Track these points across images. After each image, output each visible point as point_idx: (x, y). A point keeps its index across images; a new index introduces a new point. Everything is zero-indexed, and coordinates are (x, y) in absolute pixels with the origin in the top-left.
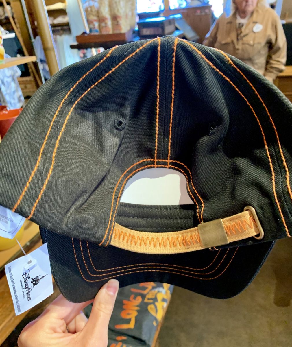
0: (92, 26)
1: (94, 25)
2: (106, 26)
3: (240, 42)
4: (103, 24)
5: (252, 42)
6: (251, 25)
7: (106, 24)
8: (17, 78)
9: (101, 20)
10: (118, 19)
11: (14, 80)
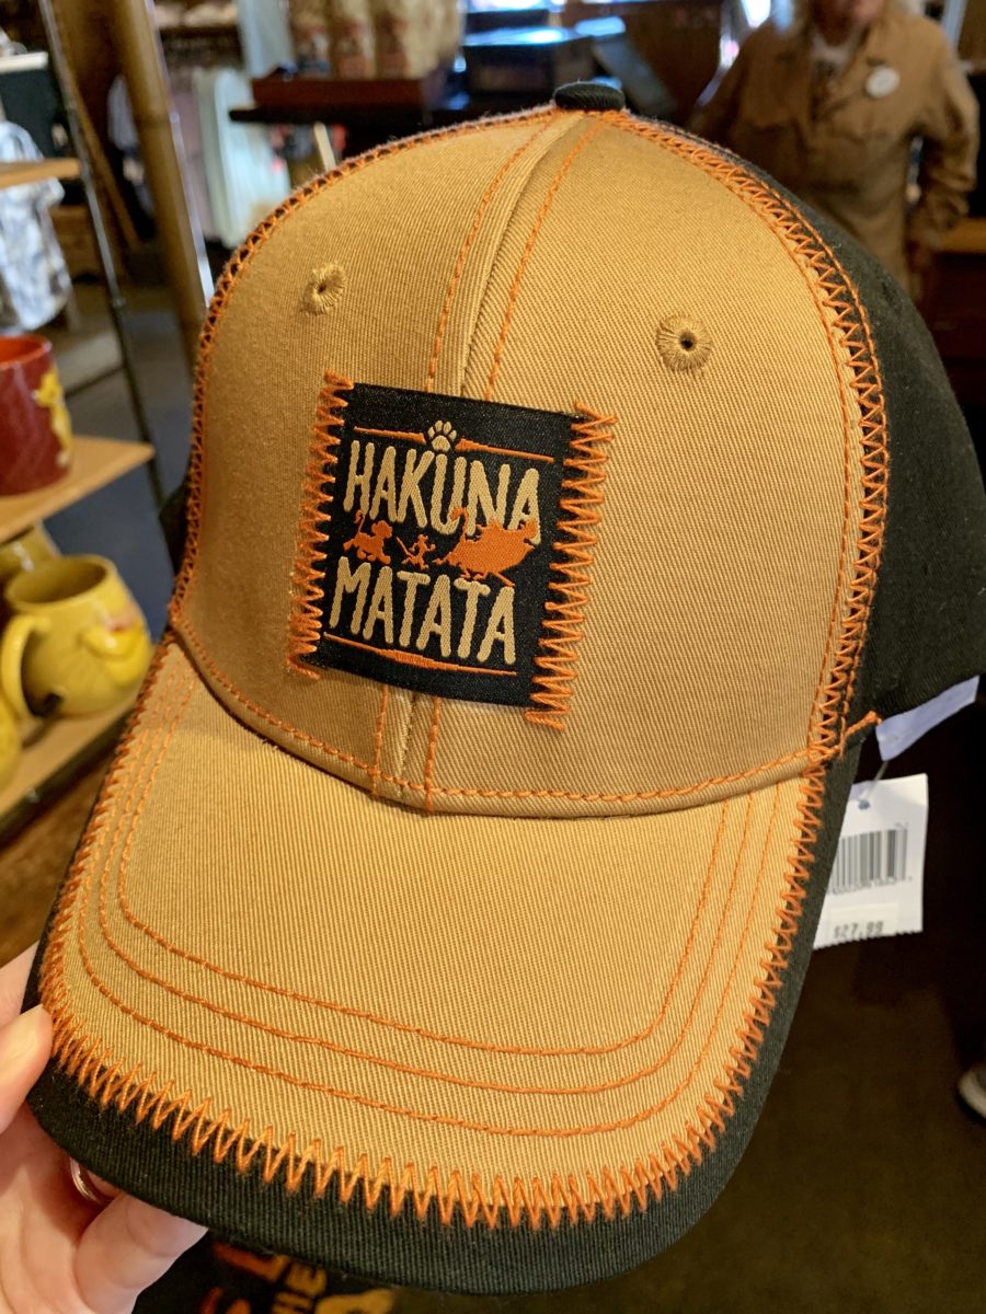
0: (305, 48)
1: (313, 46)
2: (355, 51)
3: (822, 128)
4: (345, 45)
5: (859, 131)
6: (860, 69)
7: (354, 43)
8: (51, 208)
9: (340, 29)
10: (397, 31)
11: (36, 215)
